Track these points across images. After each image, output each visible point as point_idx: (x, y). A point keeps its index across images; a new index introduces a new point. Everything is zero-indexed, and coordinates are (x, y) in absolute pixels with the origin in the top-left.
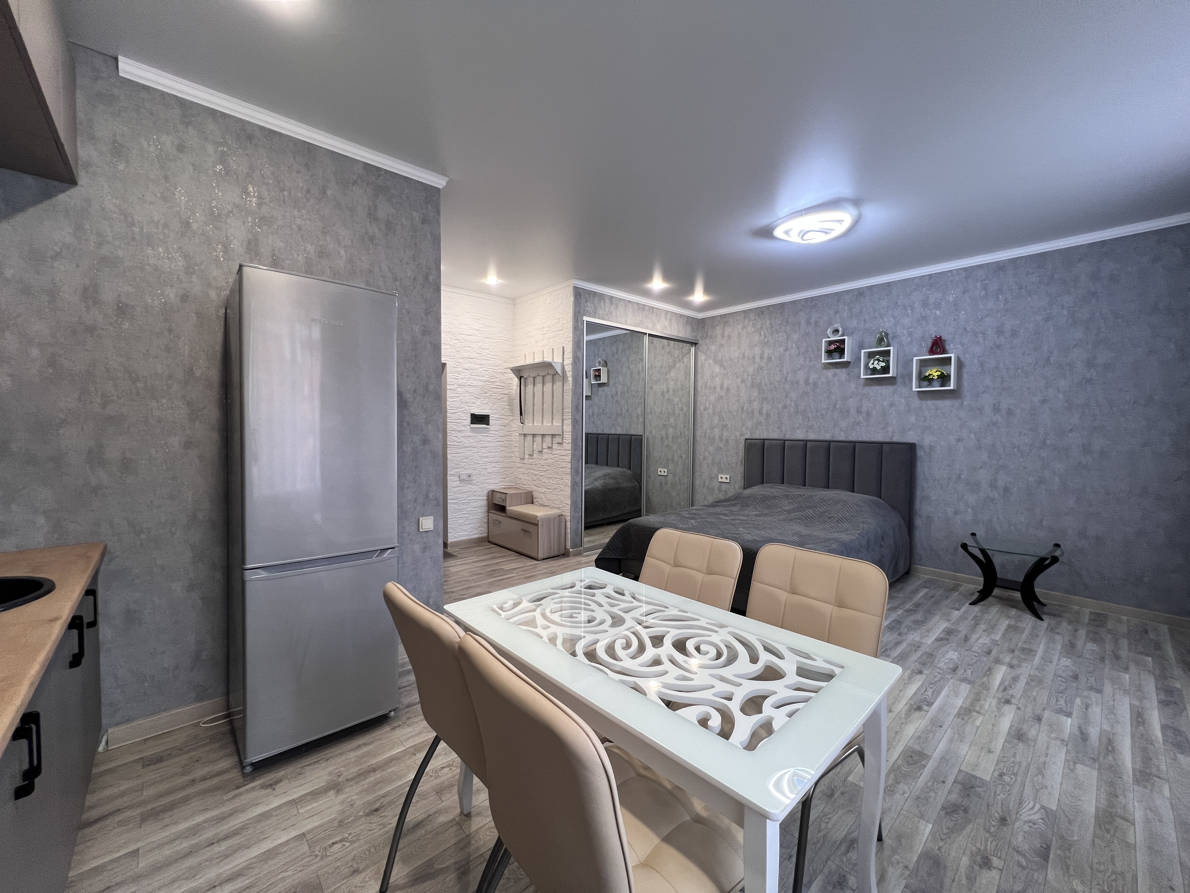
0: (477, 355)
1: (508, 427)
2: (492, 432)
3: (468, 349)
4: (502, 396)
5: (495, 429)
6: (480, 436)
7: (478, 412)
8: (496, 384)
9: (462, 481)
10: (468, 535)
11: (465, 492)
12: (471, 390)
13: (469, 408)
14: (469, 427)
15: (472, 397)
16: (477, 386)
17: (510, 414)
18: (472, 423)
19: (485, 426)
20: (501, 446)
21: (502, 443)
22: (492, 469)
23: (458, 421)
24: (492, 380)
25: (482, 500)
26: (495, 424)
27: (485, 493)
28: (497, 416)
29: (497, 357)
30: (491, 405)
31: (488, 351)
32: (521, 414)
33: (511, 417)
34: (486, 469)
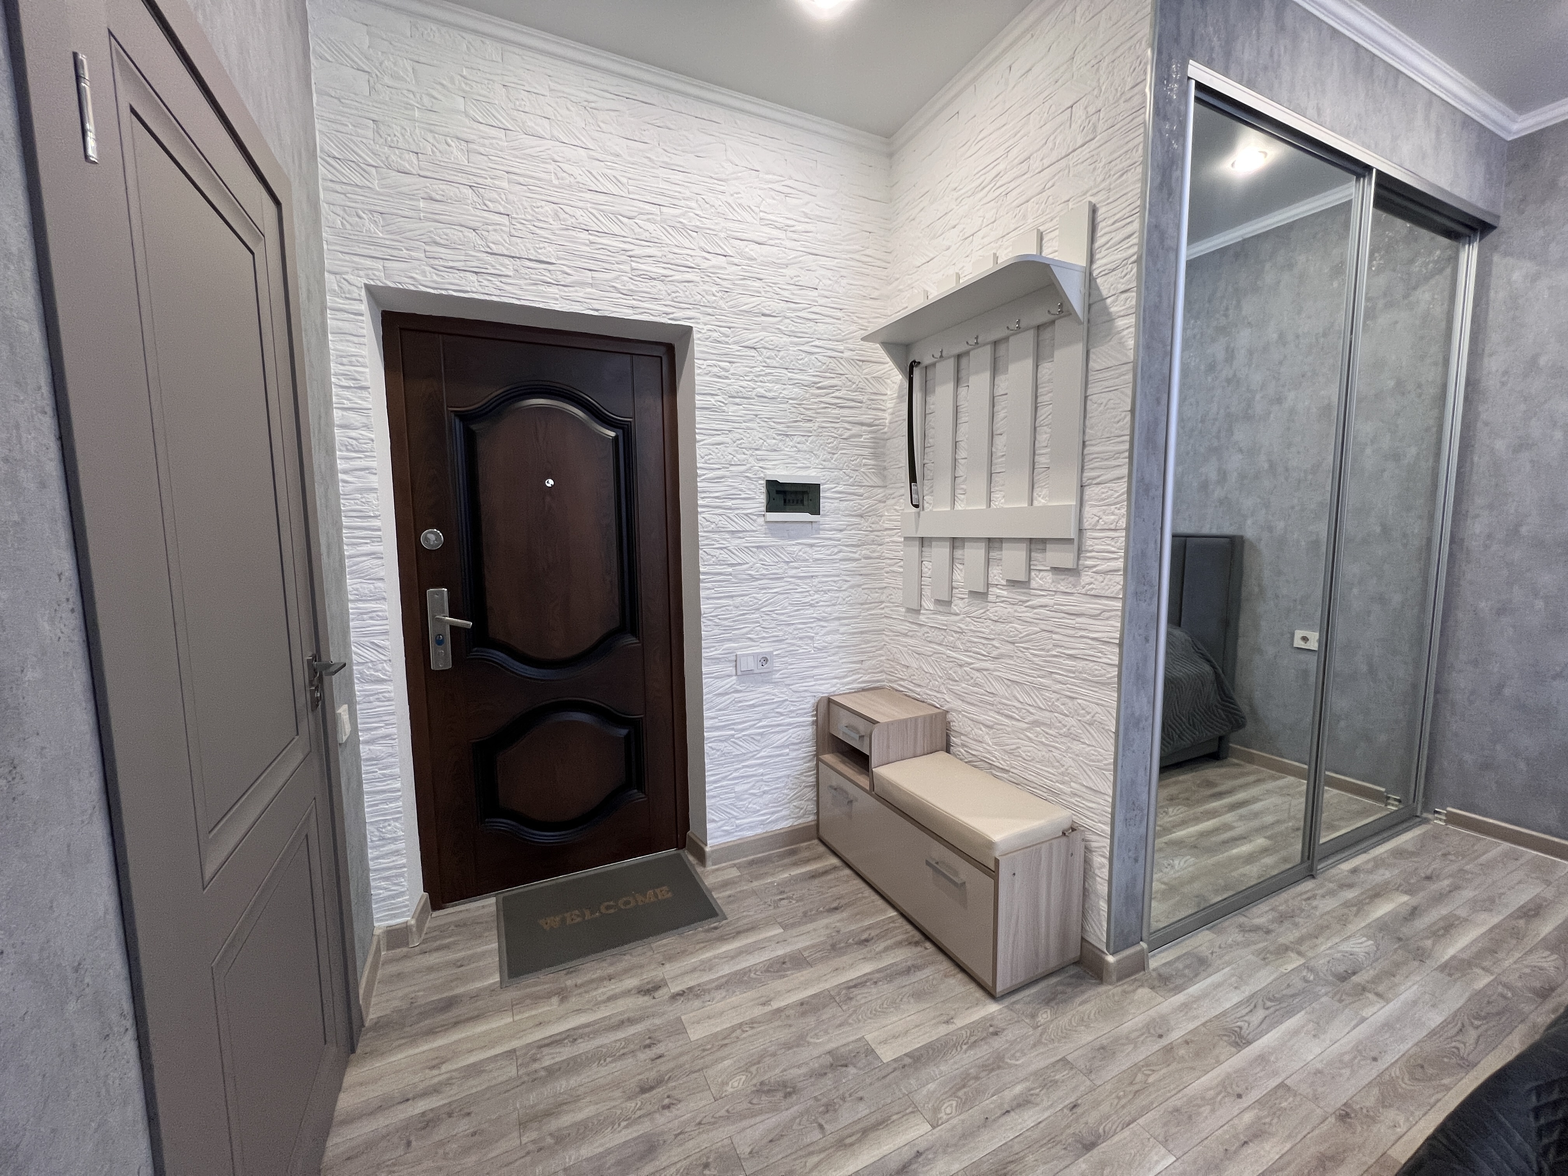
0: (783, 304)
1: (871, 520)
2: (829, 534)
3: (757, 284)
4: (856, 429)
5: (835, 525)
6: (794, 547)
7: (786, 474)
8: (837, 394)
9: (744, 675)
10: (762, 823)
11: (753, 706)
12: (766, 410)
13: (761, 464)
14: (761, 520)
15: (771, 433)
16: (786, 400)
17: (877, 481)
18: (769, 509)
19: (806, 516)
20: (853, 573)
21: (854, 564)
22: (829, 638)
23: (729, 503)
24: (826, 383)
25: (799, 725)
26: (836, 511)
27: (809, 703)
28: (840, 488)
29: (839, 314)
30: (823, 455)
31: (815, 293)
32: (913, 478)
33: (880, 490)
34: (812, 638)
